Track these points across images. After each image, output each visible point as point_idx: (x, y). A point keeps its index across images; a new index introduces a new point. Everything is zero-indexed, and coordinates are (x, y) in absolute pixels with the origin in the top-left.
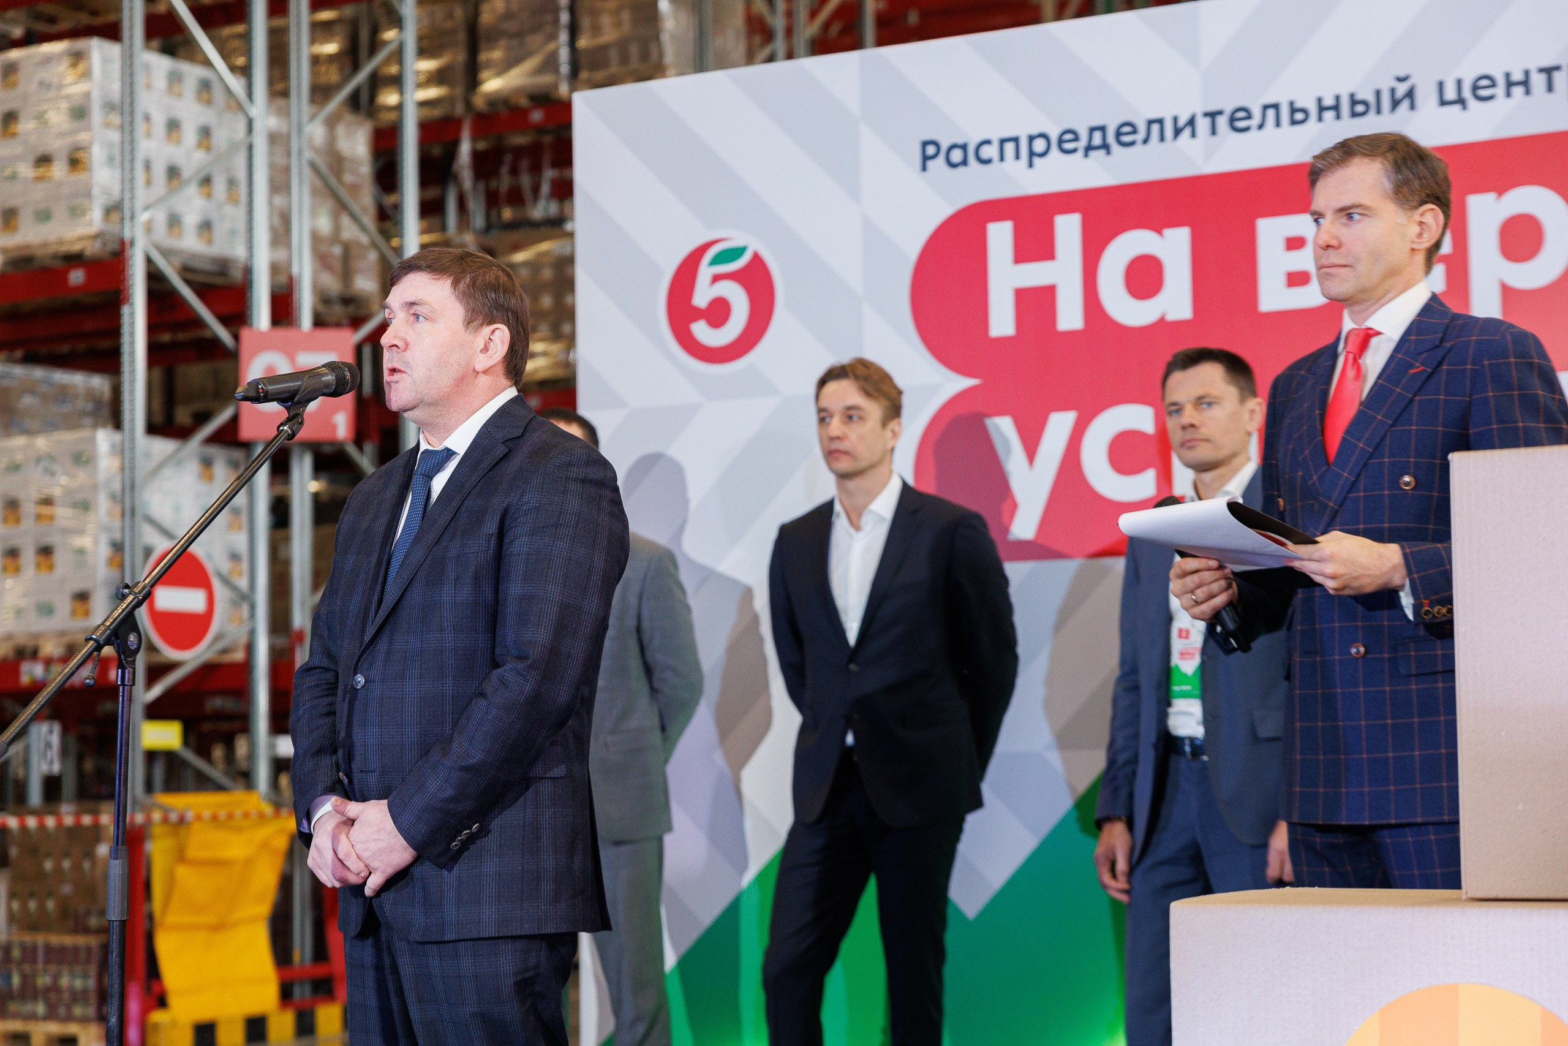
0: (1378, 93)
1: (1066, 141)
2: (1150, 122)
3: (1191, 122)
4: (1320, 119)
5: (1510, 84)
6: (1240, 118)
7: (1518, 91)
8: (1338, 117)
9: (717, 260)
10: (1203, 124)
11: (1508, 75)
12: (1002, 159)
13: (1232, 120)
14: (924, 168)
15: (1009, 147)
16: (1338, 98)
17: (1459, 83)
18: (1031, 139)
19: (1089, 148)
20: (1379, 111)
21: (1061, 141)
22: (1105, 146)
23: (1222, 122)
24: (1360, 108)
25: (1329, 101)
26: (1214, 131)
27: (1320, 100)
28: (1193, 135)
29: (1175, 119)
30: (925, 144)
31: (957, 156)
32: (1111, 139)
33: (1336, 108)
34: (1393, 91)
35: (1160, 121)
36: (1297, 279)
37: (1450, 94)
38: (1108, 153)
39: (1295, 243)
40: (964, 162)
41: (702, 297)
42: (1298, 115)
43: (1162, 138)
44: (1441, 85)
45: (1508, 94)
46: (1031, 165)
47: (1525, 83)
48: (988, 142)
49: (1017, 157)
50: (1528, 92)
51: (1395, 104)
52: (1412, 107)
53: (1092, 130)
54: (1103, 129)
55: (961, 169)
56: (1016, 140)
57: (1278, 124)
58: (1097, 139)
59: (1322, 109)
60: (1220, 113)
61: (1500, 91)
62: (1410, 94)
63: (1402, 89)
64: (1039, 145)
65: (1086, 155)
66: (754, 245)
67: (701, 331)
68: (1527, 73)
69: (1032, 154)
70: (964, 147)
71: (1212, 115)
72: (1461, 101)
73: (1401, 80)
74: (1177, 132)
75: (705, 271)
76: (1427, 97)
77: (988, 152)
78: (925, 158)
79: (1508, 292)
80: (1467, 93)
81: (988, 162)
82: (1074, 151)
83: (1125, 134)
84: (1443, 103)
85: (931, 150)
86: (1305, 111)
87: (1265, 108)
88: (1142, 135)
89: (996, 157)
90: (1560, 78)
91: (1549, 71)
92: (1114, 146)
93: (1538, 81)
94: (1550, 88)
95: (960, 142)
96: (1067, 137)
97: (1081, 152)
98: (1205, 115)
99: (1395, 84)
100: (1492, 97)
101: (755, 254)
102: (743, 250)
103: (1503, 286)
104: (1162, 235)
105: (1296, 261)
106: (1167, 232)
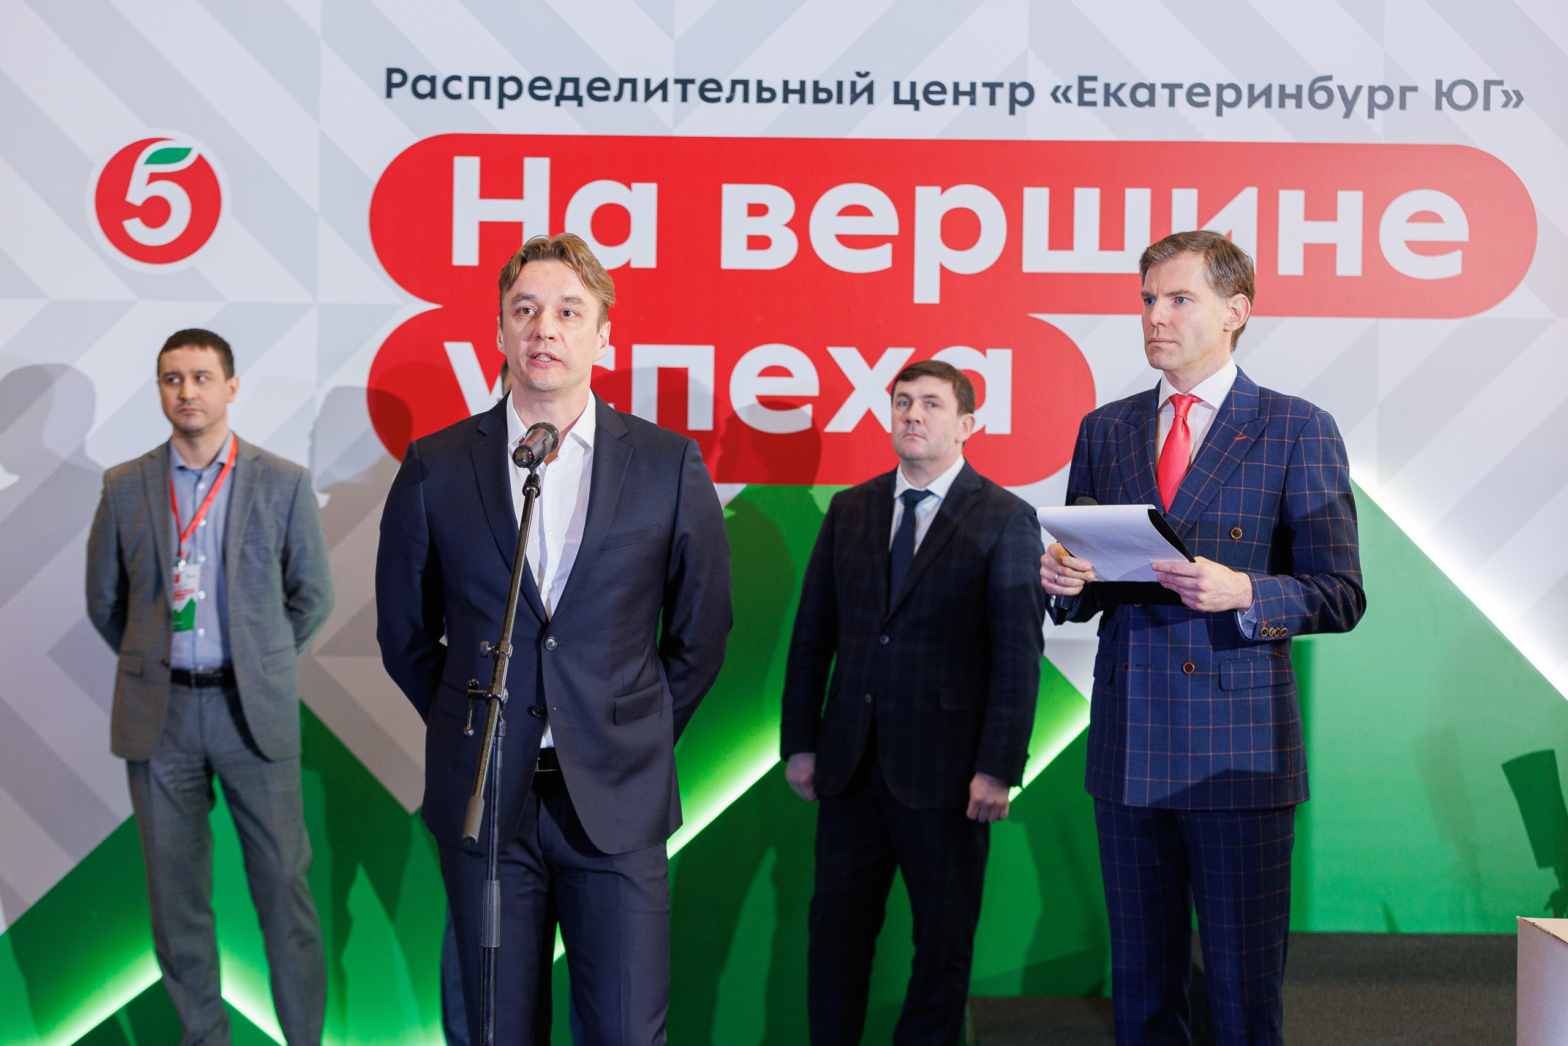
0: (840, 84)
1: (538, 87)
2: (623, 81)
3: (663, 86)
4: (786, 100)
5: (957, 93)
6: (709, 90)
7: (964, 100)
8: (802, 100)
9: (152, 160)
10: (674, 90)
11: (956, 85)
12: (471, 96)
13: (702, 90)
14: (389, 95)
15: (480, 86)
16: (803, 83)
17: (913, 85)
18: (502, 81)
19: (560, 98)
20: (840, 101)
21: (532, 87)
22: (577, 98)
23: (693, 90)
24: (823, 96)
25: (794, 85)
26: (684, 98)
27: (786, 83)
28: (665, 98)
29: (648, 82)
30: (390, 72)
31: (424, 87)
32: (583, 91)
33: (801, 92)
34: (853, 84)
35: (633, 82)
36: (759, 243)
37: (905, 94)
38: (580, 104)
39: (757, 210)
40: (432, 94)
41: (138, 192)
42: (765, 95)
43: (634, 98)
44: (897, 85)
45: (956, 102)
46: (501, 106)
47: (972, 93)
48: (458, 78)
49: (488, 96)
50: (973, 102)
51: (855, 97)
52: (870, 101)
53: (564, 81)
54: (576, 81)
55: (428, 100)
56: (487, 80)
57: (746, 99)
58: (569, 90)
59: (787, 91)
60: (692, 81)
61: (949, 97)
62: (869, 88)
63: (861, 84)
64: (510, 88)
65: (558, 104)
66: (198, 148)
67: (135, 228)
68: (973, 85)
69: (502, 95)
70: (432, 80)
71: (684, 83)
72: (914, 102)
73: (859, 74)
74: (649, 94)
75: (141, 170)
76: (883, 93)
77: (455, 87)
78: (390, 86)
79: (946, 275)
80: (919, 96)
81: (458, 97)
82: (547, 98)
83: (598, 88)
84: (897, 101)
85: (397, 78)
86: (772, 91)
87: (734, 83)
88: (614, 91)
89: (465, 93)
90: (1003, 94)
91: (992, 87)
92: (586, 99)
93: (982, 94)
94: (993, 102)
95: (429, 75)
96: (538, 84)
97: (553, 100)
98: (677, 81)
99: (856, 78)
100: (942, 102)
101: (200, 160)
102: (184, 153)
103: (943, 268)
104: (630, 187)
105: (759, 226)
106: (634, 185)
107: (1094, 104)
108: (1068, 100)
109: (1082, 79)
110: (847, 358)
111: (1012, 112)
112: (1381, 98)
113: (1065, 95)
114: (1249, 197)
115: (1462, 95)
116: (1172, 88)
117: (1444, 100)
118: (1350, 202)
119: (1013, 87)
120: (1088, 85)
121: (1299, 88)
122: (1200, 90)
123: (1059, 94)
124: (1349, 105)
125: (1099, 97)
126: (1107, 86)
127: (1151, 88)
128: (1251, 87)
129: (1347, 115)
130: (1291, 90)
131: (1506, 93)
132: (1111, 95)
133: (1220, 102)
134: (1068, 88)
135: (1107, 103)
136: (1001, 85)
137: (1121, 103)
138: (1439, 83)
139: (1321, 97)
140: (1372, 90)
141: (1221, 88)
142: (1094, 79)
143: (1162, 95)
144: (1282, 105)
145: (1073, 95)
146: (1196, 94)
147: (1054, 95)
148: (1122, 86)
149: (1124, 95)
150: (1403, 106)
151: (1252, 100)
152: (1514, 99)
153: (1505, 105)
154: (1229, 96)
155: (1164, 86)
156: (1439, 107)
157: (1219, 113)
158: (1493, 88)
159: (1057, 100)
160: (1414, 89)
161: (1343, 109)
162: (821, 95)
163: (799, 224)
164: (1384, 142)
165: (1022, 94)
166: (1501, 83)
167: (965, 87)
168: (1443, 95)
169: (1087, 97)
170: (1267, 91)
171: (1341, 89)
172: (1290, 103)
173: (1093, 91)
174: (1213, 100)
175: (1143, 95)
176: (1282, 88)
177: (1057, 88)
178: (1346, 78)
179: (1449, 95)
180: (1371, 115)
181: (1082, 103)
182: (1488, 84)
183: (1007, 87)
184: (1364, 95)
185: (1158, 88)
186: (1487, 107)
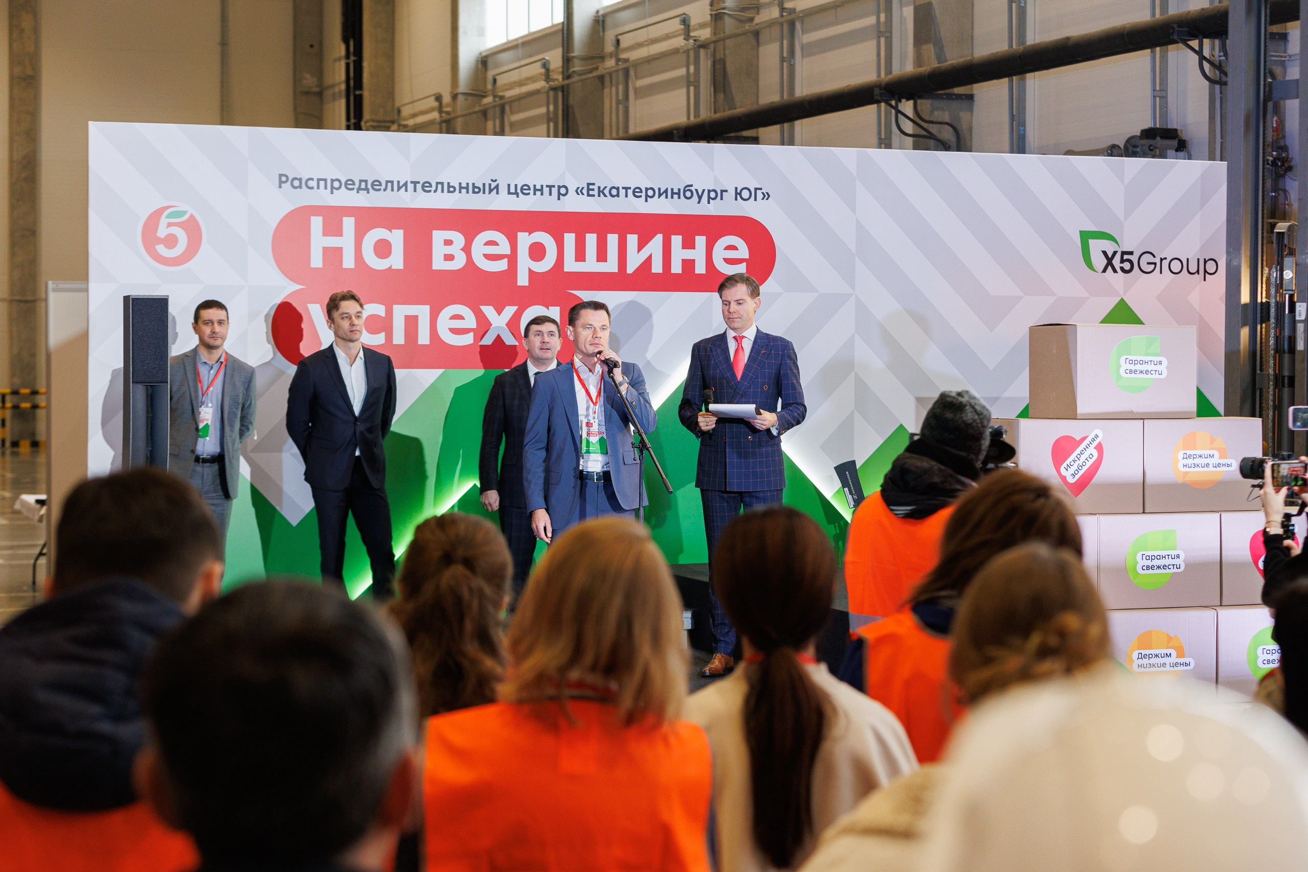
0: (484, 185)
1: (349, 184)
2: (387, 182)
3: (406, 184)
4: (460, 192)
5: (535, 190)
6: (426, 187)
7: (538, 193)
8: (468, 192)
9: (169, 216)
10: (410, 187)
11: (535, 186)
12: (318, 188)
13: (423, 186)
14: (280, 187)
15: (322, 183)
16: (468, 184)
17: (516, 186)
18: (332, 181)
20: (484, 193)
21: (346, 184)
22: (367, 189)
23: (419, 186)
25: (464, 185)
26: (415, 191)
27: (460, 184)
28: (406, 190)
29: (398, 182)
30: (281, 175)
31: (296, 183)
32: (369, 186)
33: (467, 188)
34: (490, 185)
35: (392, 182)
36: (449, 258)
37: (513, 190)
38: (368, 193)
39: (448, 242)
40: (300, 187)
41: (162, 232)
42: (451, 189)
43: (392, 190)
44: (509, 185)
45: (535, 194)
46: (332, 193)
47: (541, 190)
48: (312, 179)
49: (326, 188)
50: (542, 194)
51: (491, 191)
52: (497, 193)
53: (361, 181)
54: (366, 181)
55: (298, 189)
56: (325, 180)
57: (443, 191)
58: (363, 185)
59: (461, 188)
60: (419, 182)
61: (532, 192)
62: (497, 187)
63: (493, 185)
64: (336, 184)
65: (358, 192)
66: (191, 211)
67: (161, 249)
68: (542, 186)
69: (332, 188)
70: (300, 180)
71: (415, 183)
72: (516, 193)
73: (492, 180)
74: (399, 188)
75: (164, 221)
76: (503, 189)
77: (311, 183)
78: (281, 182)
79: (531, 273)
80: (519, 191)
81: (312, 188)
82: (353, 189)
83: (376, 185)
84: (509, 193)
85: (284, 179)
86: (454, 187)
87: (437, 183)
88: (383, 187)
89: (316, 187)
90: (555, 191)
91: (550, 187)
92: (371, 190)
93: (546, 190)
94: (550, 194)
95: (298, 177)
96: (349, 182)
97: (355, 190)
98: (412, 182)
99: (491, 182)
100: (528, 194)
101: (192, 216)
102: (185, 213)
103: (530, 270)
104: (391, 232)
105: (449, 250)
106: (393, 231)
107: (593, 196)
108: (583, 194)
109: (589, 184)
110: (489, 311)
111: (559, 199)
112: (713, 195)
113: (581, 191)
114: (659, 238)
115: (745, 194)
116: (626, 189)
117: (738, 196)
118: (701, 241)
119: (559, 187)
120: (591, 187)
121: (679, 190)
122: (638, 190)
123: (579, 191)
124: (700, 198)
125: (596, 192)
126: (599, 188)
127: (618, 189)
128: (659, 189)
129: (699, 202)
130: (676, 191)
131: (763, 193)
132: (601, 192)
133: (647, 196)
134: (583, 188)
135: (599, 196)
136: (554, 186)
137: (605, 196)
138: (736, 188)
139: (688, 194)
140: (709, 191)
141: (647, 189)
142: (594, 184)
143: (622, 192)
144: (672, 197)
145: (585, 191)
146: (637, 192)
147: (577, 191)
148: (606, 187)
149: (607, 192)
150: (722, 199)
151: (660, 195)
152: (766, 196)
153: (763, 199)
154: (650, 193)
155: (623, 188)
156: (736, 199)
157: (646, 201)
158: (758, 191)
159: (578, 194)
160: (726, 191)
161: (697, 200)
162: (476, 190)
163: (467, 249)
164: (714, 214)
165: (563, 191)
166: (761, 189)
167: (538, 187)
168: (738, 194)
169: (591, 193)
170: (666, 191)
171: (697, 190)
172: (676, 196)
173: (593, 190)
174: (643, 194)
175: (614, 192)
176: (672, 189)
177: (578, 188)
178: (699, 186)
179: (740, 194)
180: (709, 203)
181: (589, 195)
182: (756, 189)
183: (556, 187)
184: (706, 193)
185: (621, 188)
186: (755, 200)
